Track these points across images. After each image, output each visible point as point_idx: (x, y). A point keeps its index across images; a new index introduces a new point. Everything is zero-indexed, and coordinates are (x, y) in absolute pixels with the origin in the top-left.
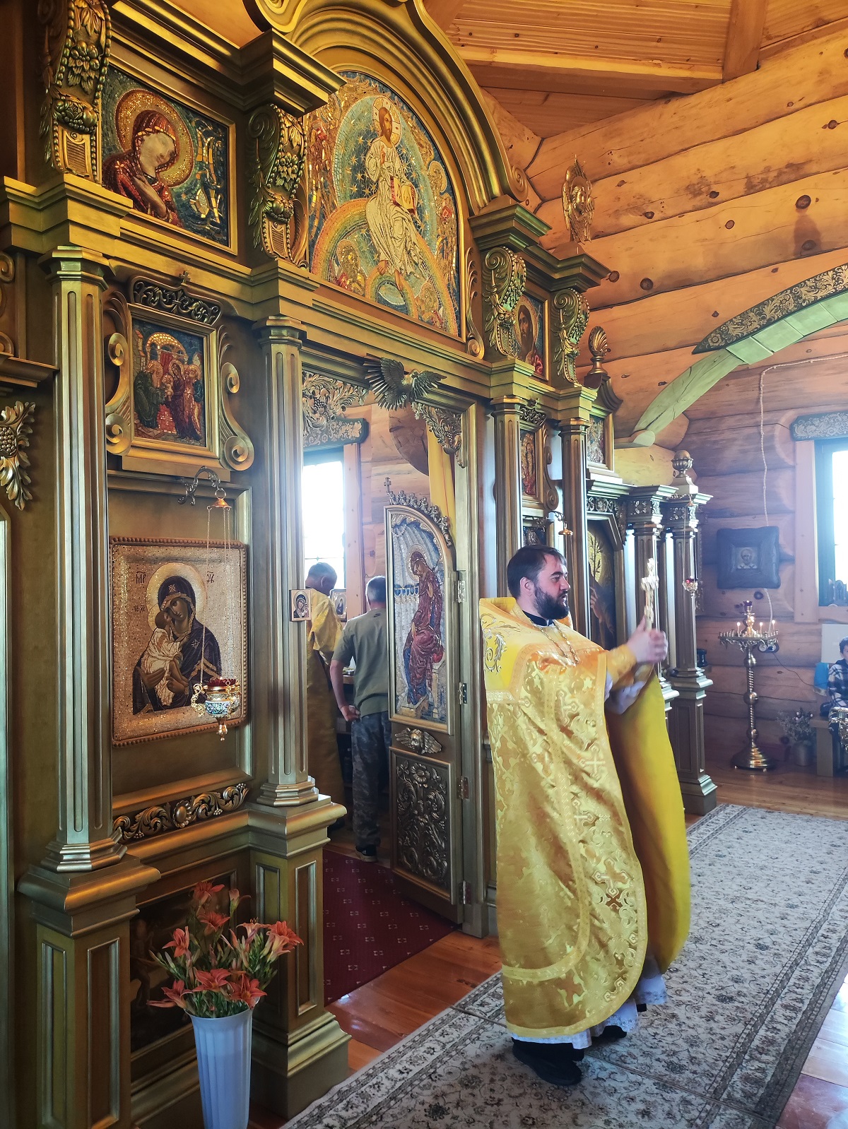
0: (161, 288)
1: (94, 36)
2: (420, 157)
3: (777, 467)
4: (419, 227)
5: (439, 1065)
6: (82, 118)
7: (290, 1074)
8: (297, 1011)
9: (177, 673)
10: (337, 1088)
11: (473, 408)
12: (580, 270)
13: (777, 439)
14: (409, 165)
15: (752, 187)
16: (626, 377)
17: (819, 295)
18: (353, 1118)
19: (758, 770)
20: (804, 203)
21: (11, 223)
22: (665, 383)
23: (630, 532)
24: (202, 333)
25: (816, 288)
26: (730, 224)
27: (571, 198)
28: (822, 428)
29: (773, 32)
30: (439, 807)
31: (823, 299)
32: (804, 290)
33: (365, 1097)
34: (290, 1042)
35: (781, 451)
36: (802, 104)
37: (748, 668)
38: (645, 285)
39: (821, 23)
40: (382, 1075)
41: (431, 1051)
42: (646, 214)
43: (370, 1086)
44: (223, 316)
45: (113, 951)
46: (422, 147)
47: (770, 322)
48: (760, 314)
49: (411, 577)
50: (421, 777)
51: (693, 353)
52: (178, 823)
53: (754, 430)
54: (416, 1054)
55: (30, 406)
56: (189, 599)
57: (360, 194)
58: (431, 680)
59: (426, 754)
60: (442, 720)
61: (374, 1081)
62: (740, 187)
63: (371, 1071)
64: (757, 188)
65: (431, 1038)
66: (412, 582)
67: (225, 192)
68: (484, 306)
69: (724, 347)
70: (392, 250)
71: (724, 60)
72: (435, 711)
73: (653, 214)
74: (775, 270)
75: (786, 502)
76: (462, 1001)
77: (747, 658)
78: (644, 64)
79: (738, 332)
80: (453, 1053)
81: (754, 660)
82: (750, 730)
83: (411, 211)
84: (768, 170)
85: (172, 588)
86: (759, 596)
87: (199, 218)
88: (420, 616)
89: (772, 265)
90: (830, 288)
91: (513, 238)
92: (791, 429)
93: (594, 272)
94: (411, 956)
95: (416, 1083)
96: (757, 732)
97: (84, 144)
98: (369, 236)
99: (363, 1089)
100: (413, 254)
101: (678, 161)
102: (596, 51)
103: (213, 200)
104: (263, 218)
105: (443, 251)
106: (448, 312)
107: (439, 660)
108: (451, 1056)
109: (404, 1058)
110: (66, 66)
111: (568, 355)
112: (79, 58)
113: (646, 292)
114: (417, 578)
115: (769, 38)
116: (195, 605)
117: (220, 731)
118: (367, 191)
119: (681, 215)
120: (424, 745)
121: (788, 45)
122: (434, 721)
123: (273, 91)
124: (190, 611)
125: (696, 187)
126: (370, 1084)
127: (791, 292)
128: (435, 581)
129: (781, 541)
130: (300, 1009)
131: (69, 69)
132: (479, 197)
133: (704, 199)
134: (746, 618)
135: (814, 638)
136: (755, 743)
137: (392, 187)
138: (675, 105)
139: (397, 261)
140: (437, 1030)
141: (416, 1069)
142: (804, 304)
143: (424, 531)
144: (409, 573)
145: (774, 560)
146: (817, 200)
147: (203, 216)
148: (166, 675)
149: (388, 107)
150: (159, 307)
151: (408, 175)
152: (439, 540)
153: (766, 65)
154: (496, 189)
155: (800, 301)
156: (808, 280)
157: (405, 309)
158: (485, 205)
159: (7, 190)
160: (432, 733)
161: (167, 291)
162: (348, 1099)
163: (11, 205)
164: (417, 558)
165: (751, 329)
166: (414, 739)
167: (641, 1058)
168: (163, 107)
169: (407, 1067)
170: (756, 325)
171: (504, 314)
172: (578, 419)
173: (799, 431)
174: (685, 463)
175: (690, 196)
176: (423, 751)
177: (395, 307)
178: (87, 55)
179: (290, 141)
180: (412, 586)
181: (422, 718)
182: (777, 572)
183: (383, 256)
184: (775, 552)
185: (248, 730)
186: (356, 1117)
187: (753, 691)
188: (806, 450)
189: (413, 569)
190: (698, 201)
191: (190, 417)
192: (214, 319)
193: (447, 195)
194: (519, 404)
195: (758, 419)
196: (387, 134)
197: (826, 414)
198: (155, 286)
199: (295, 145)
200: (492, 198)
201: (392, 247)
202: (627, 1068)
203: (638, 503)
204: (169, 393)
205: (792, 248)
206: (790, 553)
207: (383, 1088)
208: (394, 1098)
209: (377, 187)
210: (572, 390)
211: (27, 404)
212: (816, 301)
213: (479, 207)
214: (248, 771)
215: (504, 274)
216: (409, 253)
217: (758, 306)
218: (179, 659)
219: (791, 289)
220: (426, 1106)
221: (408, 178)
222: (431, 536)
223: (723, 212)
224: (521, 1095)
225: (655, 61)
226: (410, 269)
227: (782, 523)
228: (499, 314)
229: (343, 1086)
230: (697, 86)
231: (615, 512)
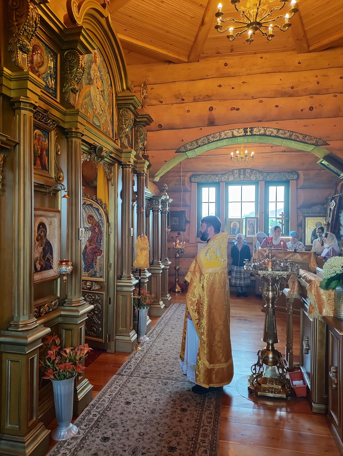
0: (42, 114)
1: (35, 19)
2: (104, 71)
3: (186, 191)
4: (103, 97)
5: (121, 391)
6: (27, 48)
7: (79, 400)
8: (78, 379)
9: (41, 258)
10: (91, 403)
11: (116, 164)
12: (146, 119)
13: (186, 181)
14: (101, 74)
15: (195, 100)
16: (153, 157)
17: (215, 140)
18: (101, 411)
19: (179, 292)
20: (211, 109)
21: (3, 84)
22: (166, 161)
23: (151, 211)
24: (49, 131)
25: (214, 137)
26: (188, 111)
27: (143, 93)
28: (199, 180)
29: (204, 52)
30: (99, 309)
31: (216, 141)
32: (210, 137)
33: (102, 405)
34: (77, 389)
35: (187, 185)
36: (211, 76)
37: (176, 258)
38: (159, 126)
39: (218, 53)
40: (103, 397)
41: (116, 388)
42: (160, 101)
43: (102, 401)
44: (56, 126)
45: (35, 359)
46: (104, 68)
47: (200, 146)
48: (197, 143)
49: (88, 225)
50: (90, 299)
51: (175, 152)
52: (41, 314)
53: (179, 178)
54: (111, 390)
55: (5, 155)
56: (45, 231)
57: (89, 84)
58: (96, 263)
59: (93, 290)
60: (101, 277)
61: (102, 400)
62: (192, 100)
63: (99, 397)
64: (197, 100)
65: (114, 384)
66: (88, 226)
67: (56, 78)
68: (120, 129)
69: (185, 152)
70: (97, 105)
71: (189, 56)
72: (97, 274)
73: (162, 102)
74: (201, 129)
75: (188, 203)
76: (118, 372)
77: (176, 255)
78: (165, 51)
79: (190, 147)
80: (124, 387)
81: (178, 255)
82: (176, 279)
83: (102, 91)
84: (200, 95)
85: (41, 227)
86: (179, 234)
87: (49, 87)
88: (91, 239)
89: (201, 127)
90: (218, 138)
91: (131, 106)
92: (190, 179)
93: (150, 120)
94: (92, 362)
95: (116, 397)
96: (178, 280)
97: (25, 58)
98: (91, 99)
99: (99, 402)
100: (102, 107)
101: (172, 85)
102: (151, 43)
103: (53, 81)
104: (70, 91)
105: (109, 107)
106: (110, 129)
107: (100, 255)
108: (124, 388)
109: (108, 391)
110: (25, 29)
111: (140, 148)
112: (29, 26)
113: (159, 129)
114: (90, 225)
115: (203, 53)
116: (46, 233)
117: (64, 279)
118: (91, 83)
119: (172, 104)
120: (92, 287)
121: (208, 57)
122: (97, 278)
123: (77, 46)
124: (45, 235)
125: (178, 96)
126: (101, 401)
127: (207, 137)
128: (99, 226)
129: (186, 216)
130: (79, 378)
131: (25, 30)
132: (119, 89)
133: (180, 100)
134: (176, 241)
135: (195, 248)
136: (178, 283)
137: (97, 82)
138: (172, 65)
139: (98, 109)
140: (115, 382)
141: (114, 394)
142: (210, 142)
143: (95, 208)
144: (86, 222)
145: (184, 222)
146: (215, 109)
147: (50, 87)
148: (39, 259)
149: (96, 52)
150: (39, 120)
151: (101, 78)
152: (101, 211)
153: (201, 61)
154: (125, 87)
155: (209, 141)
156: (212, 134)
157: (99, 126)
158: (121, 92)
159: (4, 72)
160: (96, 282)
161: (43, 115)
162: (96, 406)
163: (3, 77)
164: (90, 217)
165: (194, 147)
166: (88, 285)
167: (182, 377)
168: (41, 44)
169: (111, 394)
170: (195, 146)
171: (127, 133)
172: (144, 171)
173: (193, 179)
174: (166, 188)
175: (175, 98)
176: (92, 289)
177: (97, 126)
178: (32, 26)
179: (82, 65)
180: (88, 228)
181: (91, 277)
182: (185, 226)
183: (94, 107)
184: (184, 219)
185: (59, 280)
186: (102, 410)
187: (178, 266)
188: (194, 186)
189: (88, 222)
190: (178, 101)
191: (45, 163)
192: (54, 126)
193: (110, 86)
194: (131, 165)
195: (180, 174)
196: (96, 62)
197: (201, 175)
198: (40, 113)
199: (83, 67)
200: (123, 90)
201: (97, 104)
202: (179, 381)
203: (154, 201)
204: (39, 153)
205: (207, 122)
206: (189, 220)
207: (106, 401)
208: (112, 403)
209: (93, 81)
210: (142, 161)
211: (4, 154)
212: (214, 141)
213: (119, 92)
214: (59, 295)
215: (127, 118)
216: (101, 107)
217: (196, 140)
218: (42, 253)
219: (207, 136)
220: (124, 403)
221: (101, 79)
222: (98, 210)
223: (187, 106)
224: (151, 394)
225: (168, 50)
226: (101, 113)
227: (187, 210)
228: (125, 132)
229: (92, 402)
230: (179, 62)
231: (148, 204)
